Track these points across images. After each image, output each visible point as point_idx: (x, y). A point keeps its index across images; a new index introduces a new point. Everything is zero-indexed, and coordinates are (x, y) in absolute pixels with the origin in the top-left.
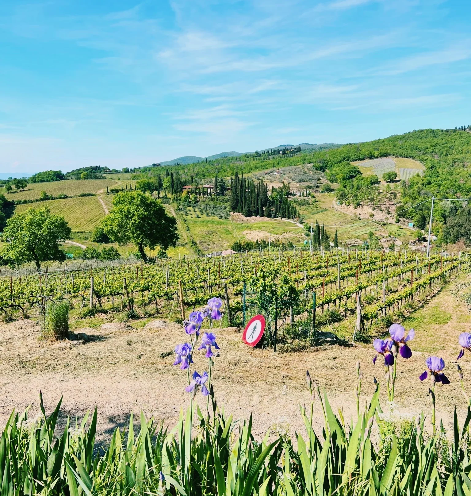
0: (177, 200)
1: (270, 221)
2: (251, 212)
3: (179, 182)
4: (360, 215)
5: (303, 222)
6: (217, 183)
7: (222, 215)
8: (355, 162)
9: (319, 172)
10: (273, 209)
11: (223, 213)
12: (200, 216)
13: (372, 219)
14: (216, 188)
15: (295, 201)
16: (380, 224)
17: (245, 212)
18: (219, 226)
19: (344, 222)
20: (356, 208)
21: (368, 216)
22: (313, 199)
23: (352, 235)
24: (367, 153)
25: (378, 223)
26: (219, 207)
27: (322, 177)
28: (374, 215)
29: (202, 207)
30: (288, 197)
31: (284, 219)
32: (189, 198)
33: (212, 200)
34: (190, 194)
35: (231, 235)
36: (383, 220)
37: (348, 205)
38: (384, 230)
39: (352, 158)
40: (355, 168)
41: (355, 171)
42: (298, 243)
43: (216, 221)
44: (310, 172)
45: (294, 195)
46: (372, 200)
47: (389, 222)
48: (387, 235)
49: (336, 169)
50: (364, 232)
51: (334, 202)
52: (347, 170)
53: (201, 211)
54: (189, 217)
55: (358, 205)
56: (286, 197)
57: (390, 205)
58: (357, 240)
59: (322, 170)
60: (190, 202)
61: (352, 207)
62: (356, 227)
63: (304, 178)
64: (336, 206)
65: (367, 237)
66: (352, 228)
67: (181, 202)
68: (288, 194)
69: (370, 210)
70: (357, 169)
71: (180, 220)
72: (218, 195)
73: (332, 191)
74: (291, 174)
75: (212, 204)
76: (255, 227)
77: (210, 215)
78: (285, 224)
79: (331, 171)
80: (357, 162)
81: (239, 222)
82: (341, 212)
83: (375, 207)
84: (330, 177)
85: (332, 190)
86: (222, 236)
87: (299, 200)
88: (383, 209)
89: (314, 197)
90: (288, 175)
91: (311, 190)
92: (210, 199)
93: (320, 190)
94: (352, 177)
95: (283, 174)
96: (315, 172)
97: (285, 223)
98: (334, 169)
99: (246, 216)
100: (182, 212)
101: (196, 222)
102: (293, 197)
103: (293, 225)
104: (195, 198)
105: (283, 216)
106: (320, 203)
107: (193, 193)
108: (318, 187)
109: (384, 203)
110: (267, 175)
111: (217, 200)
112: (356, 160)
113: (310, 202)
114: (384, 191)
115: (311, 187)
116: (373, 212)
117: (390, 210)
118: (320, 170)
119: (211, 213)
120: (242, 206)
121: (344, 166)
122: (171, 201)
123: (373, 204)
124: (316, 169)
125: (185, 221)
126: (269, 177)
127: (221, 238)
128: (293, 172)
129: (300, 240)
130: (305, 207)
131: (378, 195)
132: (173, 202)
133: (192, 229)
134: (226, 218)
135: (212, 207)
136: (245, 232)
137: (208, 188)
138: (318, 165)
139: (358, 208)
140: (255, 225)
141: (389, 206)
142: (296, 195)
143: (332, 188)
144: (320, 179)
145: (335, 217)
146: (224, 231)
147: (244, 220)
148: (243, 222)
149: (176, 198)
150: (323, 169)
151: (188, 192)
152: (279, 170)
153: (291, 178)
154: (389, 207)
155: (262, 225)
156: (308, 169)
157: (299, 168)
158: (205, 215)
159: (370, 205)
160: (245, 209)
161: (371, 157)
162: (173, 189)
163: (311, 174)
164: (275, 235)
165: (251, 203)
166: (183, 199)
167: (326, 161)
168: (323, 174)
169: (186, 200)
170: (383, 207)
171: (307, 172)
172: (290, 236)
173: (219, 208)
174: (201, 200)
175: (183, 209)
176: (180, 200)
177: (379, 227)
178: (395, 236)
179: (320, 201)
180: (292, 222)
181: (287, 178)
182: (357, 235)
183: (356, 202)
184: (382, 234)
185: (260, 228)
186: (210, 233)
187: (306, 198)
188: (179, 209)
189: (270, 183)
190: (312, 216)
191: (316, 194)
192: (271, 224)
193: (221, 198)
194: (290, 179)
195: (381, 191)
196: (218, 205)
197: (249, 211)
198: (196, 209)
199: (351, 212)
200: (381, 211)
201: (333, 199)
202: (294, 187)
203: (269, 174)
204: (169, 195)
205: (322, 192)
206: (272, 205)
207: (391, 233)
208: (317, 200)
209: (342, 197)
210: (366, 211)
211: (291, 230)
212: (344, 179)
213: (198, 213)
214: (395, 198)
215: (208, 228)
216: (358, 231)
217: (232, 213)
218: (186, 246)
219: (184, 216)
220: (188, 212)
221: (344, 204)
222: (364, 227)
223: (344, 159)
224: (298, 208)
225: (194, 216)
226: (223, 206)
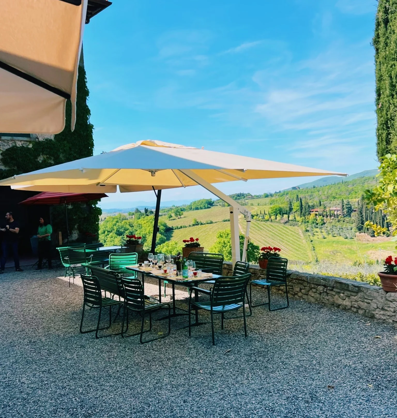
0: (305, 222)
3: (307, 206)
6: (343, 206)
7: (348, 236)
11: (349, 234)
12: (326, 237)
14: (343, 210)
17: (369, 233)
18: (344, 246)
26: (345, 228)
29: (329, 229)
32: (317, 220)
33: (339, 221)
34: (317, 216)
35: (355, 255)
43: (341, 242)
53: (327, 232)
54: (315, 237)
60: (317, 224)
67: (309, 224)
71: (307, 241)
72: (344, 217)
75: (339, 225)
76: (380, 247)
77: (335, 235)
81: (364, 242)
86: (346, 256)
92: (337, 220)
99: (372, 237)
100: (309, 233)
101: (322, 242)
104: (322, 220)
107: (321, 215)
111: (344, 221)
119: (337, 234)
122: (300, 223)
125: (312, 241)
127: (345, 257)
132: (302, 224)
133: (317, 249)
134: (351, 238)
135: (338, 228)
136: (369, 252)
137: (335, 210)
140: (381, 245)
146: (349, 251)
147: (369, 240)
148: (368, 242)
149: (304, 221)
151: (316, 215)
155: (388, 245)
158: (330, 235)
162: (301, 212)
166: (310, 221)
169: (314, 223)
173: (346, 229)
174: (328, 222)
175: (310, 231)
176: (308, 222)
186: (335, 252)
188: (307, 231)
193: (347, 219)
196: (344, 226)
198: (323, 231)
204: (298, 218)
213: (325, 234)
215: (333, 248)
217: (358, 234)
218: (311, 265)
219: (311, 237)
220: (315, 233)
225: (321, 236)
226: (349, 227)
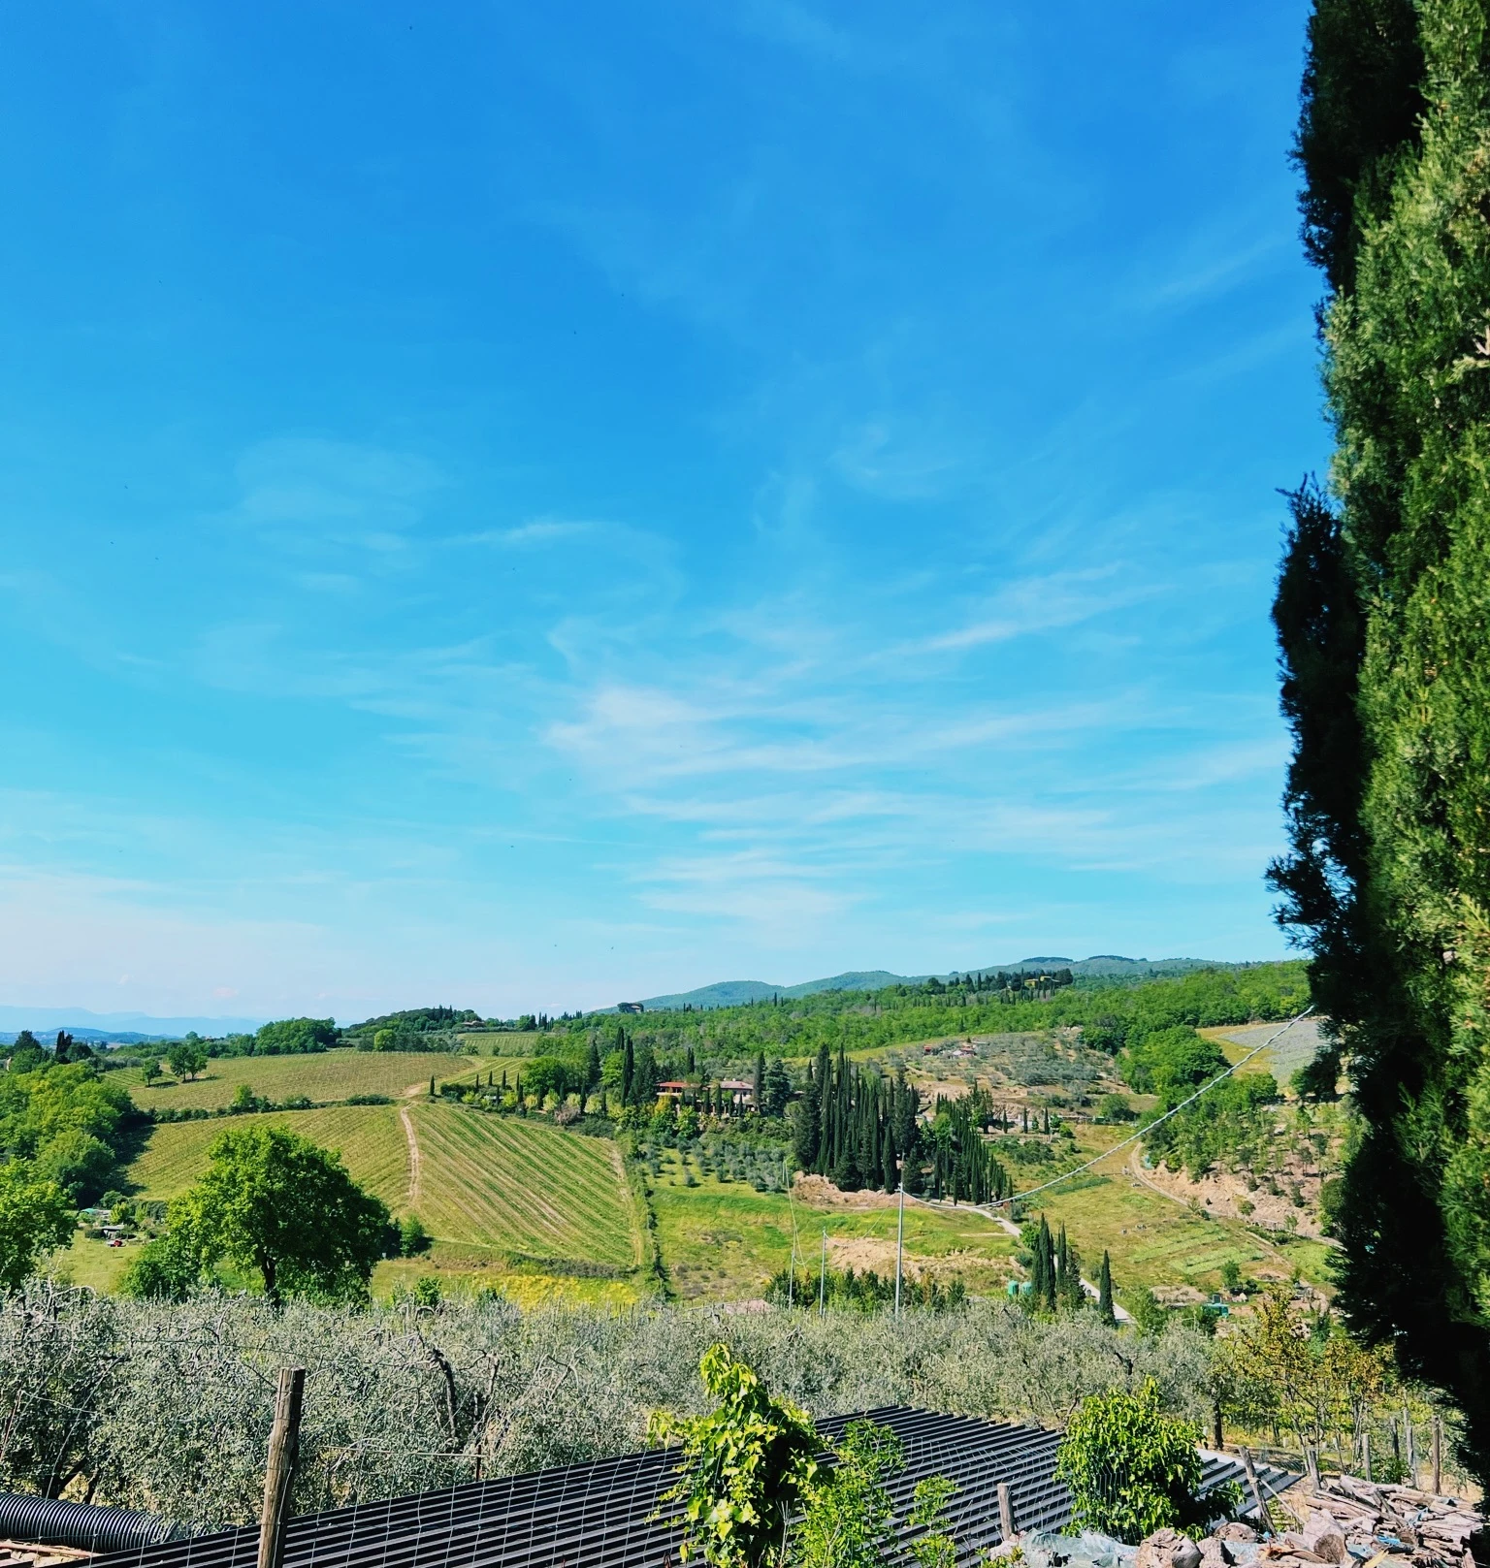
0: (636, 1126)
1: (917, 1210)
2: (860, 1174)
3: (649, 1069)
4: (1209, 1203)
5: (1024, 1216)
6: (762, 1077)
7: (768, 1180)
8: (1216, 1029)
9: (1098, 1054)
10: (929, 1169)
11: (771, 1174)
12: (697, 1181)
13: (1247, 1218)
14: (760, 1093)
15: (1006, 1146)
16: (1268, 1238)
17: (836, 1176)
18: (751, 1218)
19: (1154, 1226)
20: (1197, 1181)
21: (1234, 1210)
22: (1069, 1141)
23: (1175, 1271)
24: (1255, 1002)
25: (1262, 1236)
26: (762, 1153)
27: (1109, 1072)
28: (1253, 1207)
29: (709, 1153)
30: (986, 1132)
31: (962, 1205)
32: (675, 1120)
33: (744, 1128)
34: (678, 1106)
35: (784, 1251)
36: (1280, 1227)
37: (1176, 1170)
38: (1280, 1259)
39: (1206, 1015)
40: (1208, 1047)
41: (1210, 1059)
42: (994, 1290)
43: (743, 1200)
44: (1071, 1052)
45: (1006, 1125)
46: (1246, 1157)
47: (1300, 1232)
48: (1288, 1278)
49: (1152, 1048)
50: (1210, 1262)
51: (1134, 1155)
52: (1184, 1052)
53: (703, 1164)
54: (664, 1182)
55: (1205, 1170)
56: (981, 1129)
57: (1307, 1175)
58: (1186, 1288)
59: (1109, 1049)
60: (675, 1133)
61: (1184, 1177)
62: (1191, 1243)
63: (1045, 1074)
64: (1139, 1171)
65: (1218, 1279)
66: (1177, 1247)
67: (648, 1131)
68: (986, 1122)
69: (1242, 1190)
70: (1215, 1053)
71: (635, 1190)
72: (764, 1114)
73: (1132, 1120)
74: (1006, 1059)
75: (744, 1144)
76: (866, 1226)
77: (729, 1177)
78: (966, 1222)
79: (1137, 1053)
80: (1225, 1028)
81: (817, 1207)
82: (1151, 1191)
83: (1258, 1182)
84: (1129, 1074)
85: (1131, 1116)
86: (755, 1252)
87: (1022, 1142)
88: (1280, 1186)
89: (1069, 1135)
90: (996, 1061)
91: (1061, 1113)
92: (738, 1126)
93: (1096, 1113)
94: (1198, 1077)
95: (979, 1058)
96: (1087, 1056)
97: (965, 1218)
98: (1146, 1048)
99: (842, 1189)
100: (645, 1166)
101: (683, 1199)
102: (1002, 1132)
103: (990, 1228)
104: (693, 1121)
105: (961, 1195)
106: (1089, 1156)
107: (688, 1104)
108: (1086, 1103)
109: (1287, 1169)
110: (930, 1056)
111: (760, 1131)
112: (1221, 1023)
113: (1056, 1150)
114: (1288, 1127)
115: (1066, 1101)
116: (1251, 1197)
117: (1302, 1194)
118: (1104, 1050)
119: (735, 1173)
120: (832, 1154)
121: (1177, 1042)
122: (618, 1128)
123: (1252, 1171)
124: (1092, 1046)
125: (649, 1193)
126: (937, 1063)
127: (752, 1256)
128: (1012, 1052)
129: (1003, 1278)
130: (1037, 1168)
131: (1269, 1142)
132: (623, 1131)
133: (664, 1224)
134: (778, 1190)
135: (741, 1152)
136: (830, 1242)
137: (735, 1091)
138: (1097, 1031)
139: (1203, 1181)
140: (868, 1221)
141: (1302, 1178)
142: (1012, 1124)
143: (1134, 1108)
144: (1101, 1078)
145: (1127, 1207)
146: (766, 1235)
147: (834, 1200)
148: (830, 1208)
149: (633, 1119)
150: (1111, 1045)
151: (674, 1101)
152: (969, 1041)
153: (1003, 1069)
154: (1302, 1183)
155: (887, 1220)
156: (1063, 1042)
157: (1034, 1038)
158: (714, 1176)
159: (1244, 1173)
160: (842, 1164)
161: (1269, 1015)
162: (627, 1089)
163: (1072, 1059)
164: (924, 1257)
165: (860, 1145)
166: (654, 1121)
167: (1122, 1022)
168: (1111, 1063)
169: (665, 1128)
170: (1282, 1182)
171: (1060, 1053)
172: (969, 1263)
173: (763, 1156)
174: (709, 1128)
175: (649, 1156)
176: (646, 1124)
177: (1266, 1248)
178: (1314, 1281)
179: (1088, 1151)
180: (988, 1215)
181: (992, 1069)
182: (1189, 1271)
183: (1196, 1160)
184: (1273, 1273)
185: (880, 1230)
186: (720, 1237)
187: (1045, 1139)
188: (640, 1156)
189: (937, 1082)
190: (1057, 1199)
191: (1079, 1127)
192: (920, 1219)
193: (771, 1123)
194: (1000, 1074)
195: (1280, 1127)
196: (760, 1148)
197: (852, 1171)
198: (691, 1158)
199: (1182, 1194)
200: (1276, 1193)
201: (1133, 1147)
202: (1011, 1097)
203: (936, 1052)
204: (616, 1110)
205: (1099, 1122)
206: (929, 1154)
207: (1298, 1272)
208: (1078, 1144)
209: (1161, 1140)
210: (1226, 1191)
211: (977, 1241)
212: (1174, 1081)
213: (695, 1170)
214: (1323, 1154)
215: (717, 1222)
216: (1195, 1258)
217: (799, 1176)
218: (636, 1280)
219: (650, 1179)
220: (665, 1167)
221: (1162, 1167)
222: (1215, 1246)
223: (1183, 1016)
224: (1011, 1169)
225: (681, 1179)
226: (775, 1152)
